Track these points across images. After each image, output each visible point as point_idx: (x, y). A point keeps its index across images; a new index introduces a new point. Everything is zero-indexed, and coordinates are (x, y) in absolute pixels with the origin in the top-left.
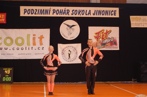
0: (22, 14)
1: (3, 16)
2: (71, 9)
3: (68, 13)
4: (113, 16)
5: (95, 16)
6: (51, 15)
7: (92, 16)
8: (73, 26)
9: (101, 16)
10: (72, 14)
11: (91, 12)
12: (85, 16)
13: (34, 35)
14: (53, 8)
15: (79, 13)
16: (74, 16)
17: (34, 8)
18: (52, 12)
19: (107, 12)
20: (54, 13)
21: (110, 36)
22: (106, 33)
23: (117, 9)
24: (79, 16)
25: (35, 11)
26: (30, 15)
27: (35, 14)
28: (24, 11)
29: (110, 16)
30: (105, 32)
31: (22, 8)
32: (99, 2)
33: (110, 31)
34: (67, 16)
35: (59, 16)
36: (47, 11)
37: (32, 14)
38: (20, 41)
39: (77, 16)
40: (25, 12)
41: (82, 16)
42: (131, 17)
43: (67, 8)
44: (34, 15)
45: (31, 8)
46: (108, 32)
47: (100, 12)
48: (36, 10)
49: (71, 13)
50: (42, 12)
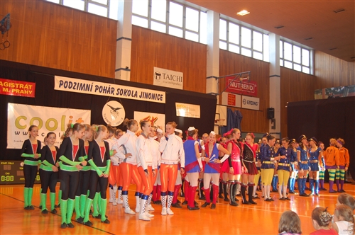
0: (57, 87)
1: (30, 86)
2: (116, 87)
3: (112, 92)
4: (159, 101)
5: (142, 99)
6: (93, 92)
7: (138, 98)
8: (118, 109)
9: (148, 100)
10: (117, 94)
11: (138, 94)
12: (130, 97)
13: (71, 117)
14: (96, 83)
15: (125, 93)
16: (119, 96)
17: (73, 80)
18: (94, 88)
19: (153, 96)
20: (96, 89)
21: (156, 124)
22: (152, 121)
23: (164, 93)
24: (125, 97)
25: (74, 85)
26: (67, 89)
27: (74, 88)
28: (59, 83)
29: (157, 101)
30: (151, 119)
31: (57, 79)
32: (129, 80)
33: (156, 119)
34: (111, 95)
35: (102, 94)
36: (88, 87)
37: (70, 88)
38: (52, 124)
39: (123, 97)
40: (61, 85)
41: (128, 97)
42: (177, 104)
43: (112, 86)
44: (72, 90)
45: (69, 79)
46: (154, 120)
47: (147, 95)
48: (75, 83)
49: (115, 92)
50: (82, 87)
